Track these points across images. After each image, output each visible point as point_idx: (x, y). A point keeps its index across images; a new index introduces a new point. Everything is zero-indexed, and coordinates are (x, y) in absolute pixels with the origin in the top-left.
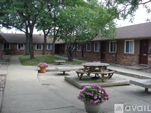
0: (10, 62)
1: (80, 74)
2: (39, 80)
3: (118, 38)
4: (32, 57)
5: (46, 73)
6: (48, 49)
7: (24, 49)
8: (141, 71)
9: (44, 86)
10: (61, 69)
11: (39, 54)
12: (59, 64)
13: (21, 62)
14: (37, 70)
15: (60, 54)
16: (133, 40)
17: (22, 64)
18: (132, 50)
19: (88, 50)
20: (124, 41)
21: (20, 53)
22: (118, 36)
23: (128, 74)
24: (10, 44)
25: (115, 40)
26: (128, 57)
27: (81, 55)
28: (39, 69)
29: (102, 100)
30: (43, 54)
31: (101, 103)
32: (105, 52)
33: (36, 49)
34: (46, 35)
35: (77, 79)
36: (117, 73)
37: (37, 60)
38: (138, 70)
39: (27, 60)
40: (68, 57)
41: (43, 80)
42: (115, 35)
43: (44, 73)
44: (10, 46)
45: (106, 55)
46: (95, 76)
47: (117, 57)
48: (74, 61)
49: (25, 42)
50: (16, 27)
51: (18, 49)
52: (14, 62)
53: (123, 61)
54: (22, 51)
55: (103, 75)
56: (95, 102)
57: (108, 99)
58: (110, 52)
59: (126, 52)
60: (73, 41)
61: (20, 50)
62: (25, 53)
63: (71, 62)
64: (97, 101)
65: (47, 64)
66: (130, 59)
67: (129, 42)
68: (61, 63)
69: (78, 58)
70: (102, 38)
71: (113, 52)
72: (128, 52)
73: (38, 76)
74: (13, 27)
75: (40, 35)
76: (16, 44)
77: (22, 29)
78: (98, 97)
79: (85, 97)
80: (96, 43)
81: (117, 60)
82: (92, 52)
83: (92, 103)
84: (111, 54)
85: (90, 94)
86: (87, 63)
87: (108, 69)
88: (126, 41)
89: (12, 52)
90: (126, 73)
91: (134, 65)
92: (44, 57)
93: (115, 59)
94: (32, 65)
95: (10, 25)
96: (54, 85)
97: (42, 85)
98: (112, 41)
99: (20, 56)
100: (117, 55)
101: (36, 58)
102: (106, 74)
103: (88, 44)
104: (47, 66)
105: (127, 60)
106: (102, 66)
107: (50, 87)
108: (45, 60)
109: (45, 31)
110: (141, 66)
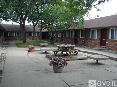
0: (9, 45)
1: (56, 52)
2: (28, 57)
3: (86, 27)
4: (25, 42)
5: (34, 52)
6: (37, 36)
7: (19, 36)
8: (100, 51)
9: (31, 60)
10: (43, 49)
11: (30, 40)
12: (44, 46)
13: (17, 45)
14: (27, 50)
15: (46, 39)
16: (96, 29)
17: (17, 47)
18: (96, 36)
19: (66, 36)
20: (90, 30)
21: (16, 39)
22: (85, 26)
23: (90, 52)
24: (8, 32)
25: (84, 29)
26: (93, 41)
27: (61, 40)
28: (29, 49)
29: (63, 65)
30: (33, 39)
31: (62, 67)
32: (77, 37)
33: (28, 36)
34: (34, 26)
35: (54, 55)
36: (83, 52)
37: (28, 44)
38: (99, 50)
39: (21, 43)
40: (50, 41)
41: (31, 57)
42: (83, 25)
43: (32, 52)
44: (8, 34)
45: (78, 39)
46: (65, 54)
47: (86, 41)
48: (55, 44)
49: (20, 31)
50: (13, 20)
51: (14, 36)
52: (12, 45)
53: (90, 44)
54: (17, 38)
55: (70, 52)
56: (58, 66)
57: (67, 65)
58: (81, 37)
59: (92, 38)
60: (54, 30)
61: (16, 37)
62: (20, 39)
63: (52, 45)
64: (59, 66)
65: (34, 46)
66: (94, 42)
67: (93, 30)
68: (45, 46)
69: (59, 42)
70: (73, 28)
71: (83, 38)
72: (93, 38)
73: (28, 54)
74: (11, 20)
75: (30, 26)
76: (13, 32)
77: (17, 21)
78: (60, 63)
79: (53, 64)
80: (71, 32)
81: (86, 44)
82: (69, 38)
83: (56, 67)
84: (81, 39)
85: (56, 62)
86: (61, 45)
87: (75, 49)
88: (91, 30)
89: (10, 38)
90: (89, 52)
91: (97, 47)
92: (33, 42)
93: (84, 43)
94: (24, 47)
95: (9, 19)
96: (38, 59)
97: (30, 59)
98: (82, 30)
99: (16, 41)
100: (86, 40)
101: (27, 43)
102: (72, 52)
103: (66, 32)
104: (34, 48)
105: (92, 43)
106: (70, 46)
107: (35, 60)
108: (34, 44)
109: (34, 22)
110: (101, 48)
